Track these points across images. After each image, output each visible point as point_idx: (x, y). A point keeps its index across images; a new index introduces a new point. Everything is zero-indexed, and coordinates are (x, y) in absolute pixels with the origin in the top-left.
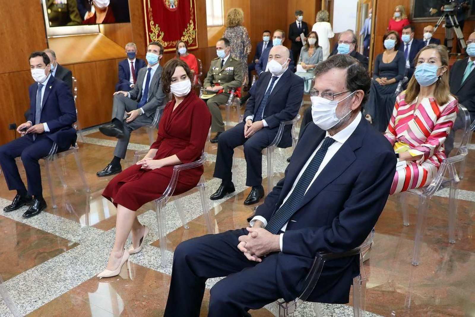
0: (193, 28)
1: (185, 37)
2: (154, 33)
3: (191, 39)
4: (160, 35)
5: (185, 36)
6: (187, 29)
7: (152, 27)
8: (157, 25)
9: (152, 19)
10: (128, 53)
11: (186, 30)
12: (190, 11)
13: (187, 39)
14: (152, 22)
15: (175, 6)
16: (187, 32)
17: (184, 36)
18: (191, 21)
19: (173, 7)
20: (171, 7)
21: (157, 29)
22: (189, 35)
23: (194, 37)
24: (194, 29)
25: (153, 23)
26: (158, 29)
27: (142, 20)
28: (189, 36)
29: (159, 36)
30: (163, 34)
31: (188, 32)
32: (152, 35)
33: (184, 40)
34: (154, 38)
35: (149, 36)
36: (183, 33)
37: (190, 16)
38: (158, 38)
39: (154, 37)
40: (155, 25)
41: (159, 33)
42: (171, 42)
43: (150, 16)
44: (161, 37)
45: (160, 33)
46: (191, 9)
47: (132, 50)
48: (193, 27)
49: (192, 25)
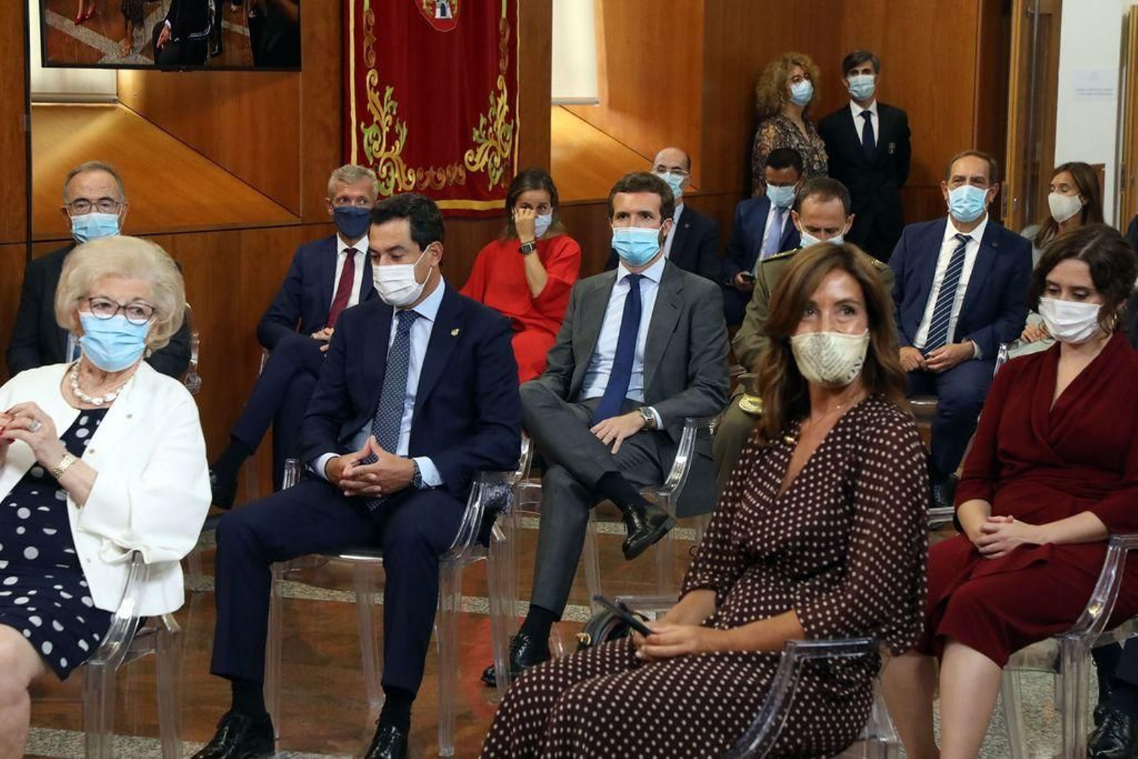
0: (504, 114)
1: (480, 151)
2: (378, 123)
3: (497, 160)
4: (397, 137)
5: (480, 145)
6: (485, 116)
7: (373, 96)
8: (389, 91)
9: (373, 61)
10: (336, 210)
11: (483, 121)
12: (498, 36)
13: (483, 163)
14: (372, 77)
15: (452, 7)
16: (486, 128)
17: (475, 146)
18: (501, 83)
19: (443, 13)
20: (438, 15)
21: (387, 108)
22: (491, 143)
23: (506, 155)
24: (510, 117)
25: (375, 82)
26: (392, 108)
27: (335, 64)
28: (493, 149)
29: (392, 138)
30: (404, 132)
31: (491, 130)
32: (369, 133)
33: (473, 163)
34: (377, 149)
35: (360, 136)
36: (472, 134)
37: (498, 58)
38: (388, 149)
39: (376, 145)
40: (380, 88)
41: (392, 128)
42: (431, 172)
43: (368, 49)
44: (399, 145)
45: (397, 127)
46: (501, 28)
47: (360, 199)
48: (506, 108)
49: (503, 100)
